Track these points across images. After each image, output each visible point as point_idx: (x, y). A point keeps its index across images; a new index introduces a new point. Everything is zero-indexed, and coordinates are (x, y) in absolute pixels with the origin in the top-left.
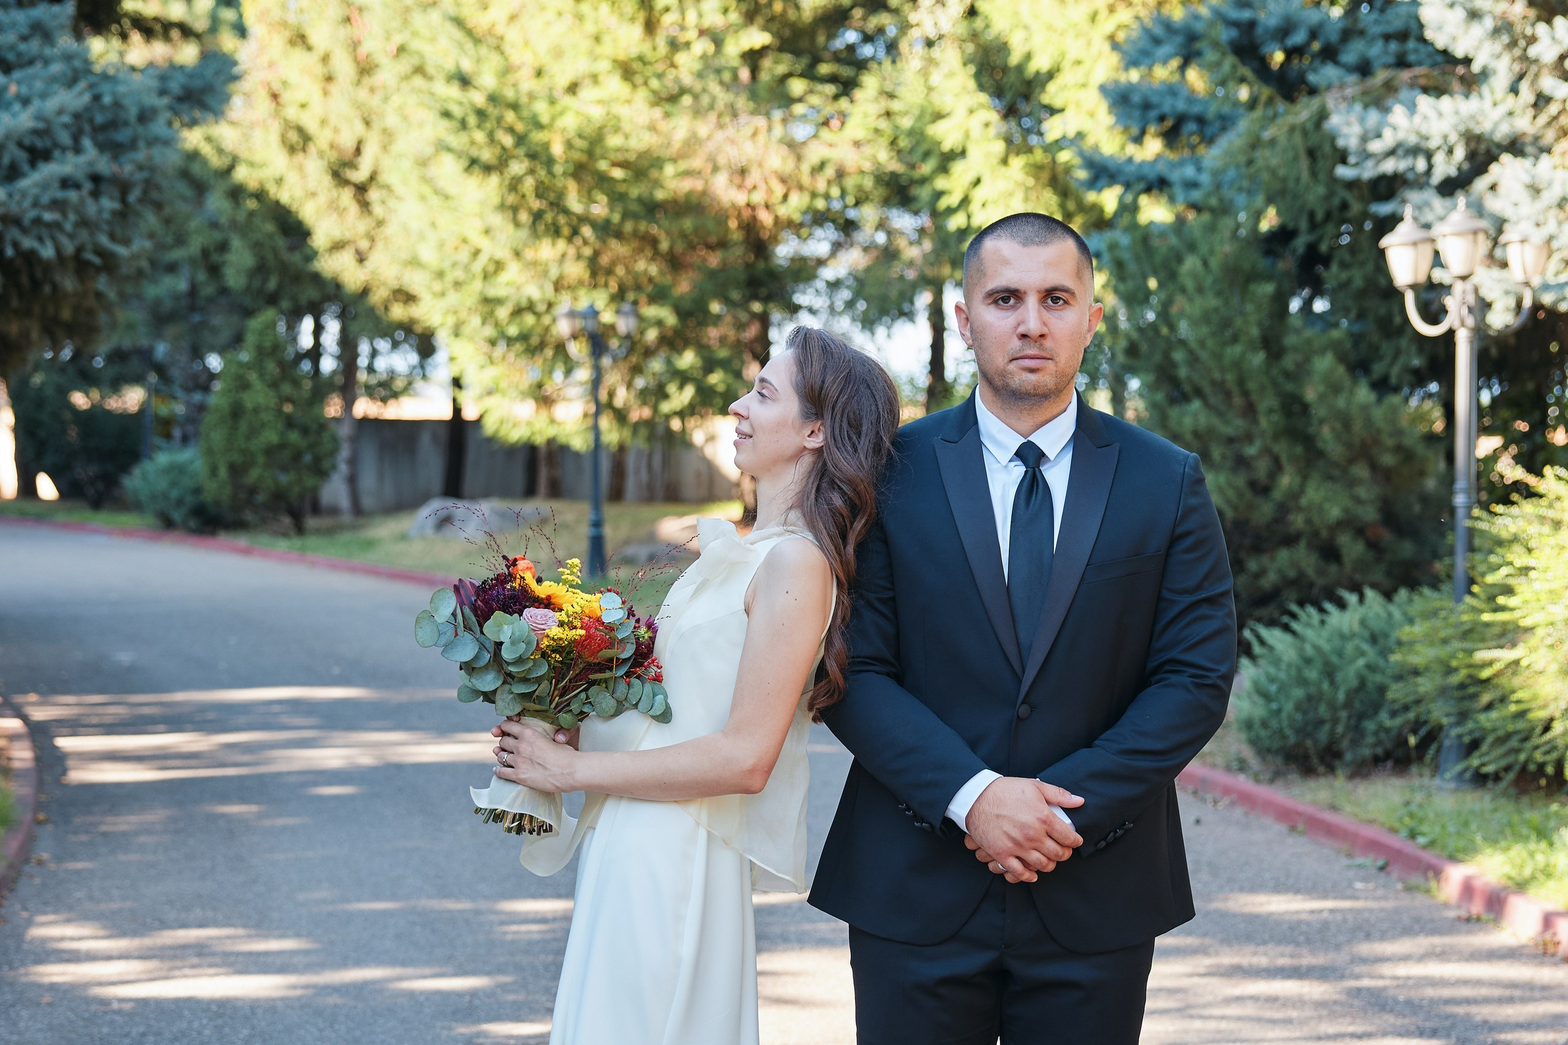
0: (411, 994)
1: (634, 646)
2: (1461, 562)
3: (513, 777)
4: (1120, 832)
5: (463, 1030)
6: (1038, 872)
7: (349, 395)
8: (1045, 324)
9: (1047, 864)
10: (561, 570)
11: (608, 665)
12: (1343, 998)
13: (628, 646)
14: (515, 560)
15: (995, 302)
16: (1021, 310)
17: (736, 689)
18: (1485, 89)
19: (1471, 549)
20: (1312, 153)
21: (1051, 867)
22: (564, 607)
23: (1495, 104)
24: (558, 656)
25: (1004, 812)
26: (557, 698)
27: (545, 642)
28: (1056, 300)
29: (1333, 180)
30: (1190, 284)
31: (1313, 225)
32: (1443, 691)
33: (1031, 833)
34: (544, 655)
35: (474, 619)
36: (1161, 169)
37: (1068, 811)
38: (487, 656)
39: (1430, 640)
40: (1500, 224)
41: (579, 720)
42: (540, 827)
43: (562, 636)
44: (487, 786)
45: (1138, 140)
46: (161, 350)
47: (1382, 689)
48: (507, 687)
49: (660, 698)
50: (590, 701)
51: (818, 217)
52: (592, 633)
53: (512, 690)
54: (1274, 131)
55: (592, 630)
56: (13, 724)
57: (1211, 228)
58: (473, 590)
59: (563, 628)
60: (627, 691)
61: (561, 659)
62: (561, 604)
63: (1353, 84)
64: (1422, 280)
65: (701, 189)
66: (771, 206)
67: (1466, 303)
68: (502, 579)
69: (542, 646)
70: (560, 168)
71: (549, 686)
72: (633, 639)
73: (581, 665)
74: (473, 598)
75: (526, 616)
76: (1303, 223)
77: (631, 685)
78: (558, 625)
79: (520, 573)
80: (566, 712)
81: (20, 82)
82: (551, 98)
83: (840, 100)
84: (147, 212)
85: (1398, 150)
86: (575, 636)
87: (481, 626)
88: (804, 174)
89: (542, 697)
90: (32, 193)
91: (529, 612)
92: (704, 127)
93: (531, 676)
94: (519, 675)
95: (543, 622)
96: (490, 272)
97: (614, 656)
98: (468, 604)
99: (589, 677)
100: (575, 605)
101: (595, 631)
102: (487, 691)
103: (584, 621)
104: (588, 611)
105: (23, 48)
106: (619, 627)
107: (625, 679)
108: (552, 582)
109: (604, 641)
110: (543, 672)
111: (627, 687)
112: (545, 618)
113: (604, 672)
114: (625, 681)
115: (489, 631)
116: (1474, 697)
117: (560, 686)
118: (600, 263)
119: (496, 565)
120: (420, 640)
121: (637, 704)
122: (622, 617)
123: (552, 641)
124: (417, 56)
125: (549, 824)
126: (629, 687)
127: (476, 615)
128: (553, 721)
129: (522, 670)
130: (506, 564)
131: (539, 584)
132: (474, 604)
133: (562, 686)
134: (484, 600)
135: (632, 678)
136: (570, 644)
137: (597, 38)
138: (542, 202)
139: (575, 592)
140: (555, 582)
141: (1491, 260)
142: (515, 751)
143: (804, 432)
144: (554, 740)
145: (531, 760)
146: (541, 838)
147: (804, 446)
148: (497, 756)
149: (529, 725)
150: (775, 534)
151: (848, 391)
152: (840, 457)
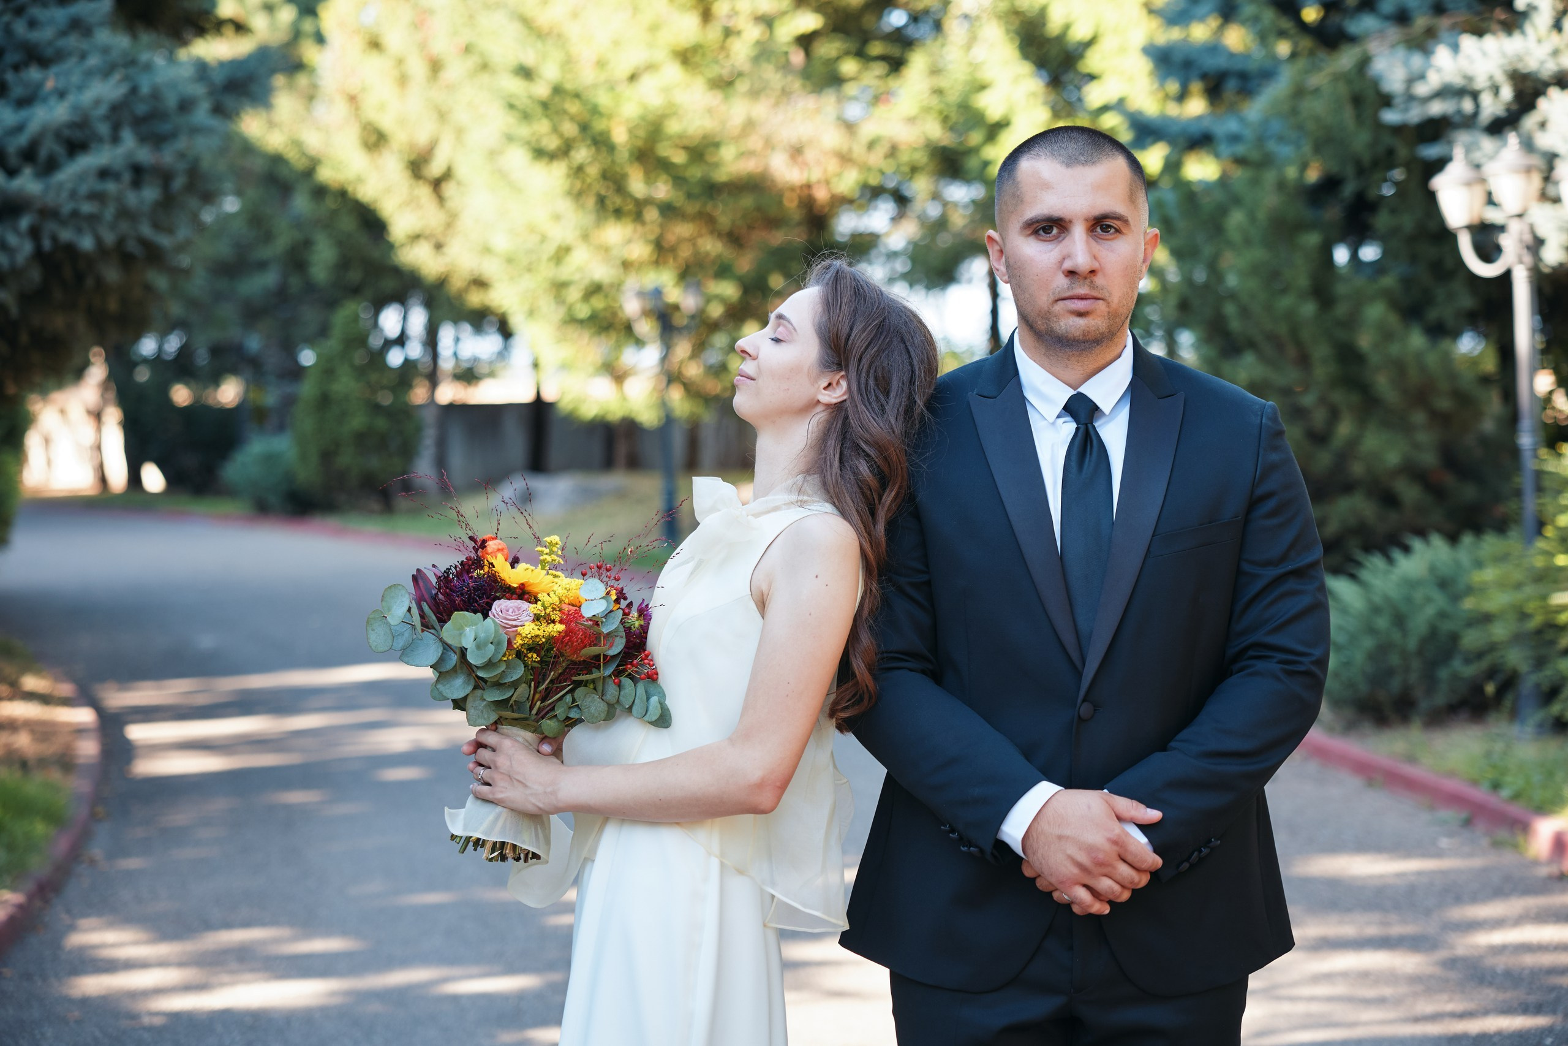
0: (456, 998)
1: (624, 640)
2: (1530, 504)
3: (490, 797)
4: (1205, 851)
5: (507, 1037)
6: (1110, 903)
7: (433, 379)
8: (1095, 258)
9: (1121, 893)
10: (539, 548)
11: (595, 662)
12: (1437, 971)
13: (617, 640)
14: (484, 542)
15: (1035, 233)
16: (1066, 242)
17: (749, 689)
18: (1528, 27)
19: (1540, 489)
20: (1357, 101)
21: (1126, 896)
22: (540, 596)
23: (1539, 41)
24: (535, 655)
25: (1067, 832)
26: (538, 703)
27: (518, 641)
28: (1106, 228)
29: (1380, 127)
30: (1235, 236)
31: (1361, 171)
32: (1518, 638)
33: (1101, 856)
34: (519, 654)
35: (434, 618)
36: (1206, 124)
37: (1144, 828)
38: (454, 659)
39: (1503, 585)
40: (1551, 158)
41: (566, 726)
42: (526, 855)
43: (538, 632)
44: (462, 805)
45: (1182, 97)
46: (254, 343)
47: (1454, 638)
48: (479, 692)
49: (654, 700)
50: (577, 706)
51: (873, 193)
52: (572, 629)
53: (485, 697)
54: (1317, 80)
55: (573, 625)
56: (84, 716)
57: (1255, 182)
58: (434, 580)
59: (539, 623)
60: (617, 693)
61: (539, 659)
62: (537, 593)
63: (1394, 32)
64: (1476, 221)
65: (759, 170)
66: (827, 182)
67: (1521, 241)
68: (469, 566)
69: (515, 646)
70: (623, 155)
71: (528, 691)
72: (622, 630)
73: (564, 664)
74: (434, 592)
75: (495, 612)
76: (1350, 171)
77: (621, 687)
78: (533, 620)
79: (489, 557)
80: (550, 719)
81: (57, 75)
82: (611, 87)
83: (890, 78)
84: (193, 202)
85: (1446, 92)
86: (552, 633)
87: (442, 627)
88: (859, 150)
89: (521, 702)
90: (69, 185)
91: (499, 606)
92: (760, 110)
93: (506, 681)
94: (492, 680)
95: (515, 617)
96: (562, 253)
97: (600, 654)
98: (428, 600)
99: (574, 678)
100: (552, 594)
101: (576, 625)
102: (456, 698)
103: (564, 613)
104: (567, 601)
105: (62, 43)
106: (604, 620)
107: (614, 680)
108: (528, 566)
109: (588, 636)
110: (520, 676)
111: (618, 689)
112: (517, 613)
113: (590, 672)
114: (614, 682)
115: (448, 632)
116: (1552, 643)
117: (541, 688)
118: (665, 245)
119: (462, 548)
120: (373, 645)
121: (631, 708)
122: (608, 607)
123: (526, 640)
124: (482, 55)
125: (536, 852)
126: (620, 689)
127: (437, 612)
128: (536, 730)
129: (494, 675)
130: (474, 547)
131: (512, 569)
132: (435, 599)
133: (543, 689)
134: (445, 594)
135: (622, 679)
136: (549, 641)
137: (654, 28)
138: (608, 188)
139: (555, 576)
140: (531, 565)
141: (1544, 197)
142: (492, 766)
143: (819, 383)
144: (538, 752)
145: (509, 776)
146: (529, 866)
147: (816, 400)
148: (472, 772)
149: (507, 736)
150: (784, 504)
151: (880, 342)
152: (869, 416)
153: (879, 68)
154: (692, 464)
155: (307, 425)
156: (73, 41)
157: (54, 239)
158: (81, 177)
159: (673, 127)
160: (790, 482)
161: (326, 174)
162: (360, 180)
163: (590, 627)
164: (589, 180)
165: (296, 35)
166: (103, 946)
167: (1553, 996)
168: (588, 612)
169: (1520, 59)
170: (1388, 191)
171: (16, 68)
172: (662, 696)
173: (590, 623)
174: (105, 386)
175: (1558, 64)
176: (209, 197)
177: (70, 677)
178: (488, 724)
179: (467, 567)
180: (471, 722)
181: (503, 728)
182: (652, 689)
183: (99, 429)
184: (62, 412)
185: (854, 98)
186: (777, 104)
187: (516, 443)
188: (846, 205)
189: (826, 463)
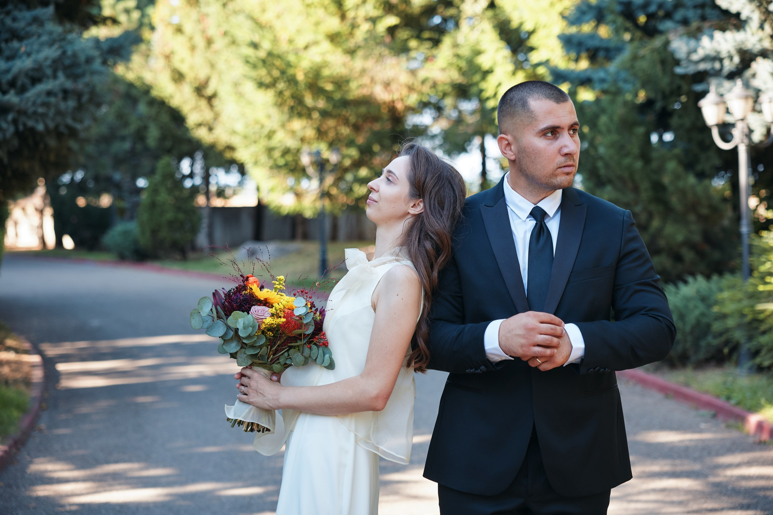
1: (314, 327)
2: (748, 260)
3: (247, 400)
7: (208, 196)
10: (274, 282)
11: (299, 337)
13: (311, 327)
14: (248, 278)
17: (369, 350)
18: (747, 28)
19: (751, 253)
20: (663, 62)
22: (274, 305)
23: (753, 34)
24: (271, 333)
26: (272, 356)
27: (263, 326)
29: (674, 75)
30: (603, 128)
31: (665, 97)
32: (739, 326)
34: (263, 332)
35: (223, 314)
36: (589, 73)
38: (232, 333)
39: (732, 300)
40: (758, 92)
42: (264, 429)
43: (273, 322)
44: (233, 404)
45: (577, 60)
46: (117, 176)
47: (708, 326)
48: (243, 350)
49: (327, 356)
50: (290, 358)
51: (424, 105)
52: (289, 321)
53: (246, 352)
54: (643, 52)
56: (35, 359)
57: (613, 102)
58: (223, 296)
59: (273, 318)
60: (309, 352)
61: (273, 335)
62: (273, 303)
63: (681, 29)
64: (720, 122)
65: (369, 93)
66: (402, 100)
67: (743, 132)
68: (240, 289)
69: (262, 328)
70: (302, 86)
71: (267, 350)
72: (313, 322)
73: (284, 338)
74: (223, 301)
75: (252, 311)
76: (659, 97)
77: (311, 349)
78: (271, 316)
79: (250, 285)
80: (277, 364)
81: (26, 45)
82: (296, 53)
83: (433, 49)
84: (92, 108)
85: (706, 59)
86: (280, 322)
87: (227, 319)
88: (417, 85)
89: (263, 356)
90: (32, 99)
91: (254, 309)
92: (369, 64)
93: (256, 345)
94: (250, 344)
95: (262, 315)
96: (270, 135)
97: (302, 333)
98: (220, 305)
99: (289, 344)
100: (280, 304)
101: (291, 319)
102: (232, 352)
103: (285, 313)
104: (287, 307)
105: (28, 29)
106: (304, 317)
107: (308, 346)
108: (268, 290)
109: (297, 324)
110: (263, 343)
111: (310, 350)
112: (263, 312)
113: (297, 342)
114: (308, 347)
115: (230, 321)
116: (757, 328)
118: (322, 130)
119: (236, 280)
120: (193, 326)
121: (316, 359)
122: (306, 311)
123: (267, 325)
124: (232, 36)
125: (268, 428)
126: (311, 350)
127: (224, 311)
128: (270, 369)
129: (251, 342)
130: (243, 280)
131: (261, 290)
132: (223, 304)
133: (274, 350)
134: (228, 302)
135: (312, 345)
136: (278, 326)
137: (317, 24)
138: (295, 102)
139: (281, 295)
140: (270, 290)
141: (754, 110)
142: (248, 386)
143: (410, 204)
144: (271, 380)
145: (256, 391)
146: (264, 435)
147: (408, 212)
148: (238, 388)
149: (256, 371)
150: (388, 261)
151: (440, 183)
152: (434, 220)
153: (428, 44)
154: (334, 237)
155: (145, 216)
156: (34, 28)
157: (25, 125)
158: (38, 95)
159: (326, 72)
160: (393, 250)
161: (155, 93)
162: (171, 97)
163: (298, 320)
164: (285, 98)
165: (141, 25)
166: (46, 471)
167: (756, 500)
168: (297, 313)
169: (743, 43)
170: (677, 106)
171: (7, 41)
172: (331, 354)
173: (298, 318)
174: (44, 197)
175: (762, 46)
176: (99, 105)
177: (29, 339)
180: (239, 365)
181: (254, 368)
182: (326, 351)
183: (41, 218)
184: (23, 209)
185: (415, 59)
186: (377, 61)
187: (247, 226)
188: (411, 112)
189: (411, 241)
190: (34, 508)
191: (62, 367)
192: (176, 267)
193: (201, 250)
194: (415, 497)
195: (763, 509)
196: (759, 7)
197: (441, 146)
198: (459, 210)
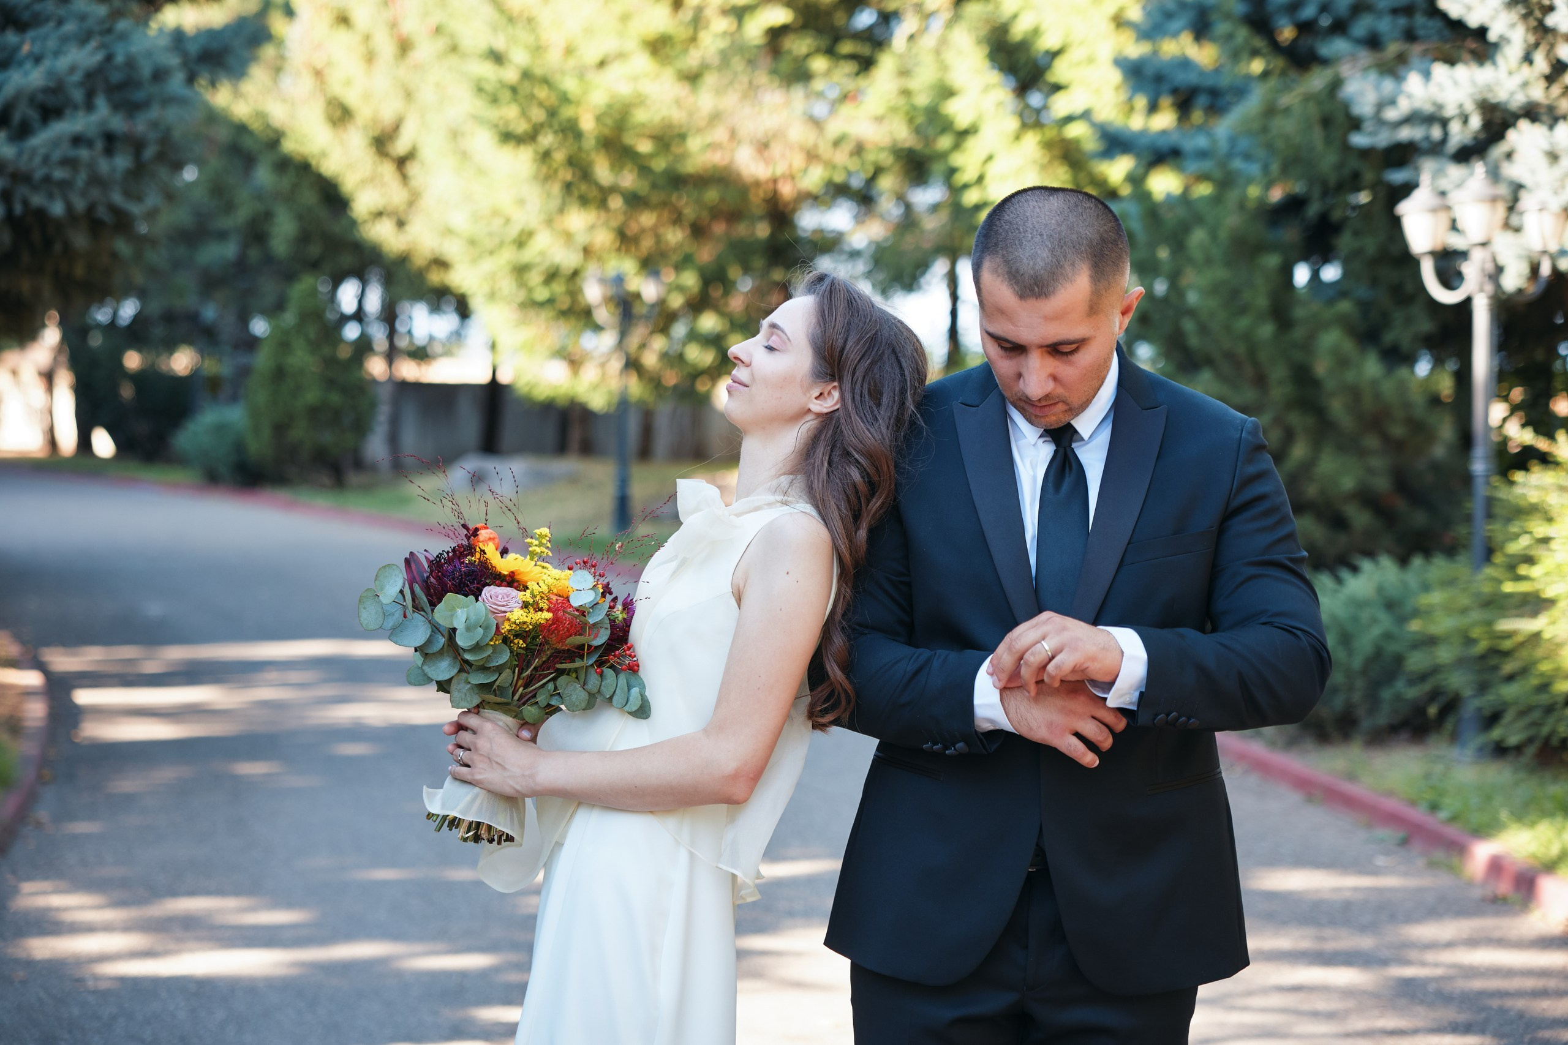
1: (609, 632)
2: (1484, 528)
3: (469, 778)
7: (392, 358)
10: (529, 540)
11: (578, 652)
13: (602, 631)
14: (477, 530)
17: (722, 683)
18: (1500, 59)
19: (1490, 516)
20: (1326, 122)
22: (529, 584)
23: (1510, 73)
24: (521, 642)
26: (521, 689)
27: (506, 627)
29: (1347, 148)
30: (1198, 257)
31: (1325, 193)
32: (1461, 662)
34: (505, 640)
35: (425, 599)
36: (1175, 139)
38: (441, 641)
39: (1449, 609)
40: (1517, 188)
41: (547, 714)
42: (500, 837)
43: (526, 619)
44: (440, 785)
45: (1153, 108)
46: (210, 313)
47: (1399, 659)
48: (464, 675)
49: (635, 691)
50: (559, 694)
51: (838, 191)
52: (559, 618)
53: (469, 680)
54: (1285, 100)
55: (560, 613)
56: (32, 679)
57: (1219, 198)
58: (426, 565)
59: (527, 611)
60: (599, 683)
61: (525, 645)
62: (526, 582)
63: (1365, 57)
64: (1438, 247)
65: (725, 162)
66: (792, 177)
67: (1483, 270)
68: (460, 553)
69: (503, 631)
70: (589, 143)
71: (512, 676)
72: (608, 622)
73: (548, 653)
74: (425, 575)
75: (484, 597)
76: (1316, 193)
77: (603, 677)
78: (522, 607)
79: (481, 545)
80: (531, 705)
81: (33, 41)
82: (580, 74)
83: (860, 76)
84: (163, 172)
85: (1413, 118)
86: (540, 620)
87: (434, 610)
88: (825, 149)
89: (504, 688)
90: (42, 151)
91: (489, 592)
92: (730, 100)
93: (491, 665)
94: (477, 664)
95: (504, 603)
96: (522, 241)
97: (584, 645)
98: (419, 582)
99: (557, 666)
100: (541, 583)
101: (564, 614)
102: (441, 679)
103: (551, 603)
104: (556, 591)
105: (36, 8)
106: (591, 611)
107: (596, 670)
108: (518, 556)
109: (574, 625)
110: (505, 661)
111: (600, 679)
112: (506, 599)
113: (574, 661)
114: (596, 672)
115: (441, 614)
116: (1495, 668)
117: (525, 674)
118: (629, 233)
119: (451, 534)
120: (364, 623)
121: (611, 698)
122: (595, 598)
123: (514, 626)
124: (452, 36)
125: (510, 834)
126: (602, 679)
127: (428, 594)
128: (517, 715)
129: (480, 658)
130: (466, 535)
131: (502, 558)
132: (426, 582)
133: (528, 675)
134: (437, 578)
135: (604, 669)
136: (536, 629)
137: (625, 18)
138: (574, 175)
139: (543, 567)
140: (521, 555)
141: (1507, 225)
142: (472, 748)
143: (811, 393)
144: (518, 737)
145: (489, 758)
146: (502, 848)
147: (807, 408)
148: (452, 754)
149: (488, 720)
150: (765, 504)
151: (874, 353)
152: (863, 427)
153: (849, 67)
154: (645, 452)
155: (262, 397)
156: (50, 6)
157: (25, 203)
158: (56, 143)
159: (640, 116)
160: (775, 482)
161: (289, 146)
162: (324, 154)
163: (577, 617)
164: (555, 165)
166: (49, 908)
167: (1483, 1015)
168: (576, 601)
169: (1489, 88)
173: (578, 613)
174: (59, 350)
175: (1527, 96)
176: (178, 166)
177: (18, 638)
178: (470, 707)
179: (459, 553)
180: (455, 705)
181: (485, 712)
182: (633, 681)
183: (50, 393)
184: (14, 373)
185: (820, 95)
186: (745, 96)
187: (469, 423)
188: (810, 201)
189: (813, 468)
190: (24, 982)
191: (84, 697)
192: (323, 501)
193: (373, 468)
194: (798, 985)
195: (1497, 1035)
196: (1525, 17)
197: (868, 275)
198: (910, 406)
